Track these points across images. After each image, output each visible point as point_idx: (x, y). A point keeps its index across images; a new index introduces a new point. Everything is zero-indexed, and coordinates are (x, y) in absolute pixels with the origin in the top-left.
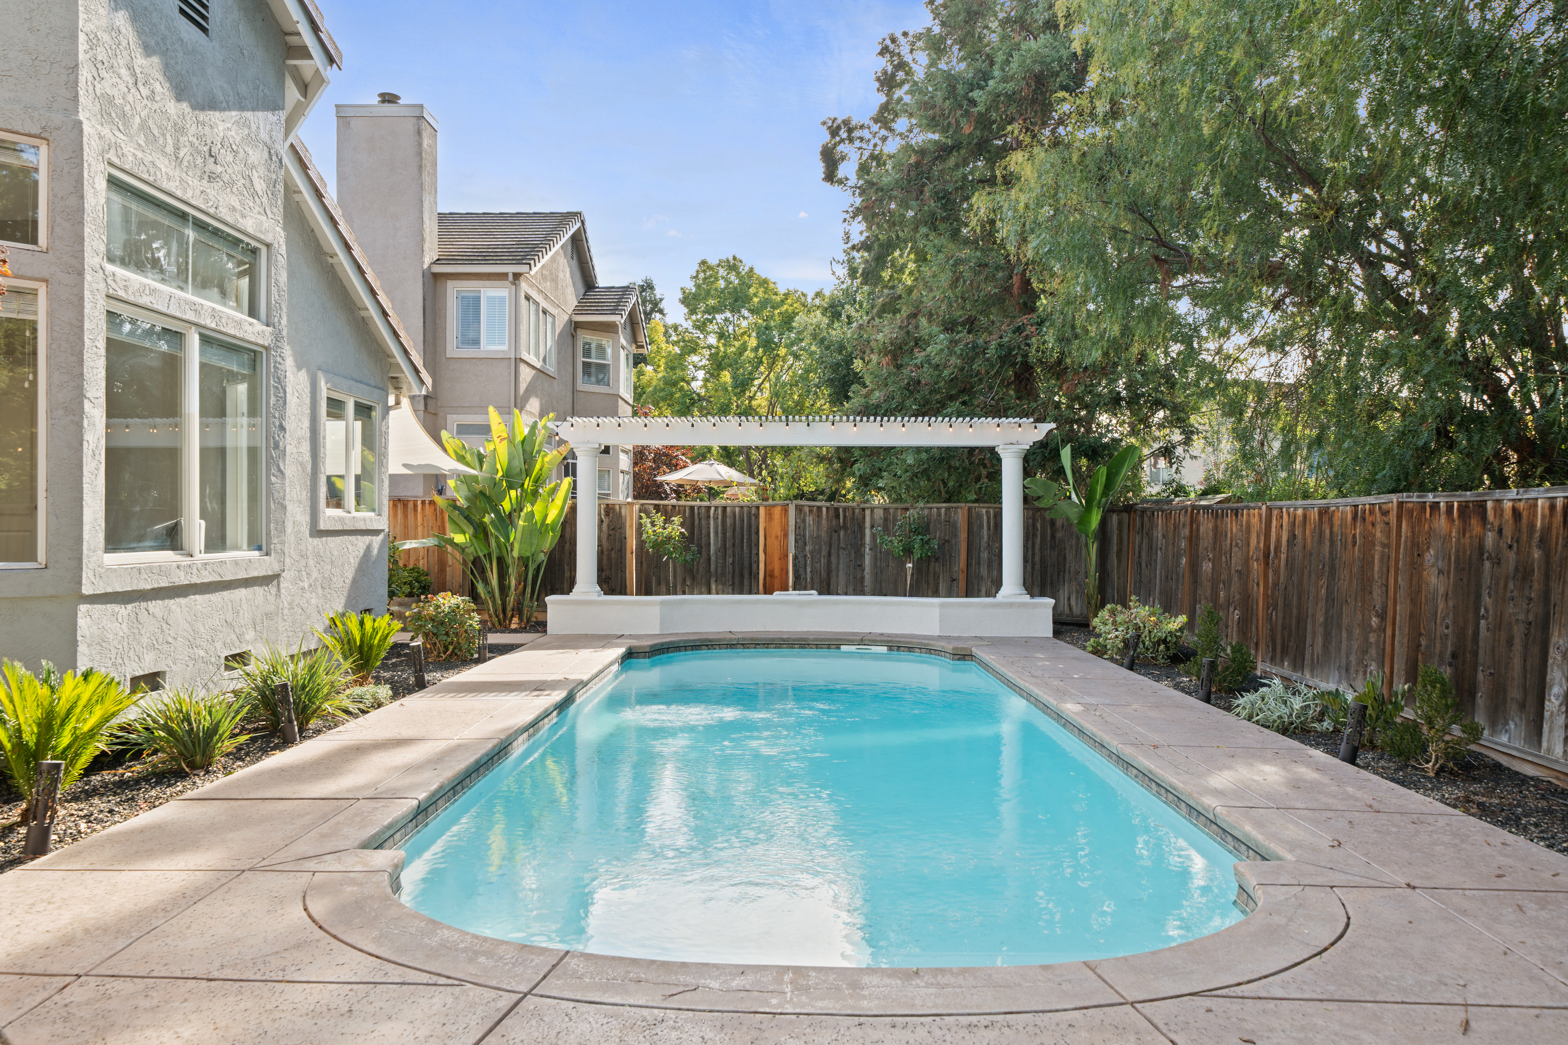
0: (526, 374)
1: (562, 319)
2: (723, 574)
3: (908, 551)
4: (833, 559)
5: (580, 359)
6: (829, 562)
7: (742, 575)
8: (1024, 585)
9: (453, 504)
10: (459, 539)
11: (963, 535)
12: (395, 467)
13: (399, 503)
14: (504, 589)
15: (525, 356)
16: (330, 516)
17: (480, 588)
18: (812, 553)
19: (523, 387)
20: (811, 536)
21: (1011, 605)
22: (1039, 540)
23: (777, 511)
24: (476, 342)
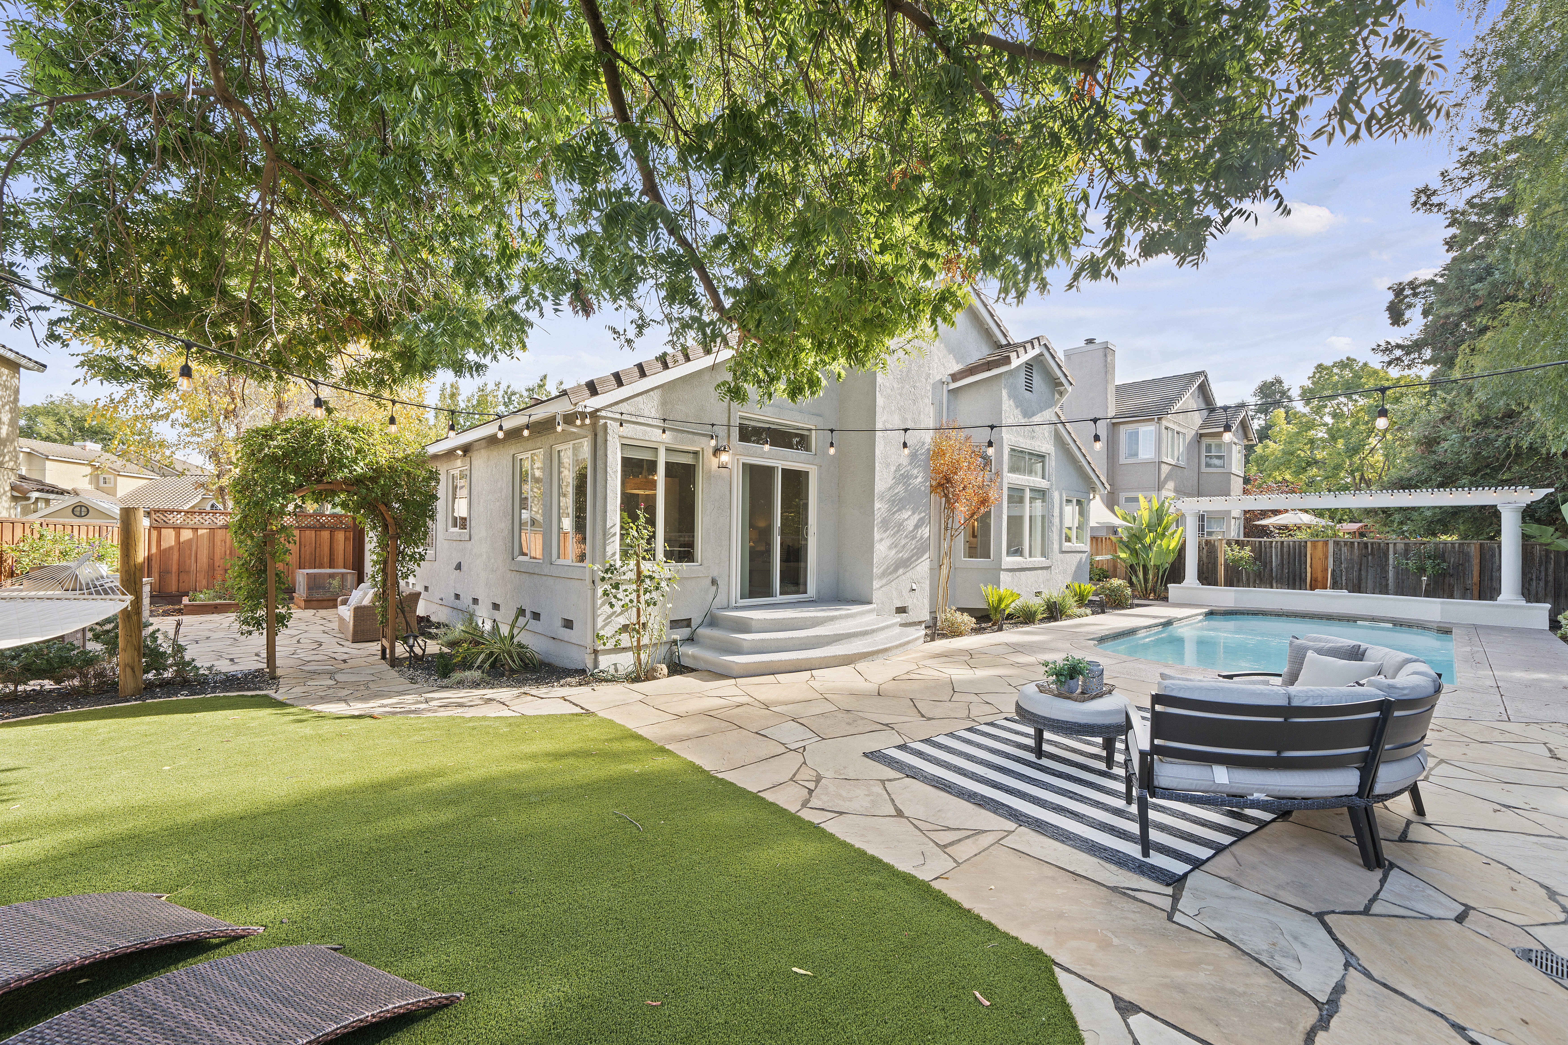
0: (1165, 469)
1: (1190, 434)
2: (1281, 578)
3: (1422, 570)
4: (1363, 573)
5: (1204, 453)
6: (1360, 574)
7: (1294, 579)
8: (1523, 594)
9: (1121, 540)
10: (1123, 555)
11: (1475, 562)
12: (1093, 523)
13: (1094, 539)
14: (1146, 580)
15: (1165, 459)
16: (1067, 545)
17: (1134, 579)
18: (1346, 568)
19: (1163, 476)
20: (1346, 559)
21: (1507, 606)
22: (1552, 566)
23: (1320, 545)
24: (1136, 455)
